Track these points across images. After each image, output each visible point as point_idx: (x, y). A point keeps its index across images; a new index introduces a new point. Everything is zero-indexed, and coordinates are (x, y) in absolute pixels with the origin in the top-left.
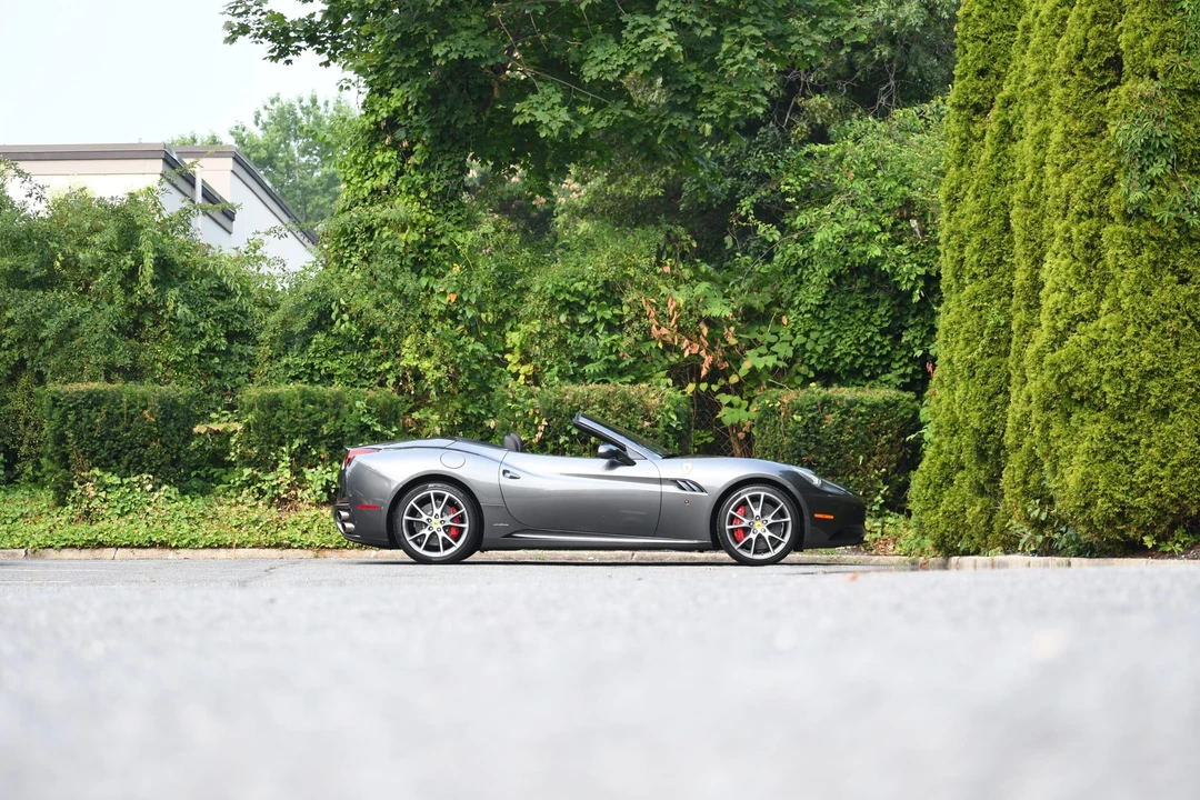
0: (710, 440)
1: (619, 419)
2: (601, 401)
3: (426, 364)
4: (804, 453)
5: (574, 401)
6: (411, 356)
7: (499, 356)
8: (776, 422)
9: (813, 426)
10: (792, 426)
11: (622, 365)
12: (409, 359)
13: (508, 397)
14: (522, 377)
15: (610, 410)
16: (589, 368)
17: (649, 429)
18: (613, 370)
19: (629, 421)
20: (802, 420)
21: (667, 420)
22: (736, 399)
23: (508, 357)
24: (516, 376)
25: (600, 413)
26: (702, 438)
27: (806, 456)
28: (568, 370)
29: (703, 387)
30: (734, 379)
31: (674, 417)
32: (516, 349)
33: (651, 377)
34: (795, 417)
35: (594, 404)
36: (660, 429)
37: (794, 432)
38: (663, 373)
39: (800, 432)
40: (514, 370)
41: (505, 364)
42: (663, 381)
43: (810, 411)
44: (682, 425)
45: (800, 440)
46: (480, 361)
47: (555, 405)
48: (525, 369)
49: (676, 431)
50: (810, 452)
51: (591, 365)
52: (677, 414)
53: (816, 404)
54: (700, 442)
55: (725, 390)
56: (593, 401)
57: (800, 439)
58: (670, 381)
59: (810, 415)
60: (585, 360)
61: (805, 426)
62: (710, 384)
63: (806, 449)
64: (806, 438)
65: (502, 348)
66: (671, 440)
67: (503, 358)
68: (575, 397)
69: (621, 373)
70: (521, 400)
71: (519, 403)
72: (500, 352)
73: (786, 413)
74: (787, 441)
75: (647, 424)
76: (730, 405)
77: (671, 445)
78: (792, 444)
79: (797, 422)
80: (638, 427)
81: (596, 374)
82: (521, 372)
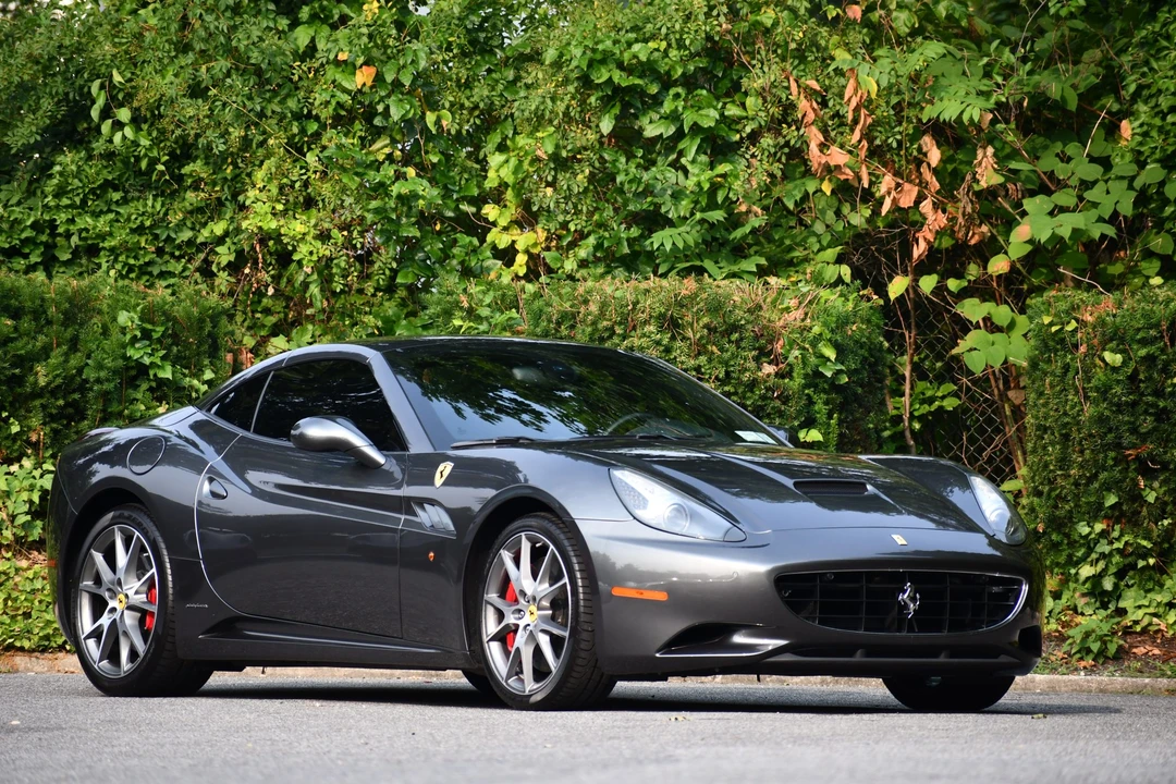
0: (950, 404)
1: (703, 359)
2: (661, 316)
3: (297, 226)
4: (1128, 439)
5: (602, 314)
6: (267, 208)
7: (471, 210)
8: (1066, 368)
9: (1149, 379)
10: (1100, 375)
11: (738, 233)
12: (261, 214)
13: (457, 304)
14: (521, 259)
15: (684, 339)
16: (663, 239)
17: (772, 380)
18: (720, 244)
19: (726, 363)
20: (1124, 363)
21: (813, 360)
22: (1002, 313)
23: (490, 211)
24: (507, 255)
25: (658, 343)
26: (930, 401)
27: (1134, 446)
28: (619, 242)
29: (928, 283)
30: (999, 265)
31: (831, 353)
32: (509, 194)
33: (806, 260)
34: (1108, 356)
35: (646, 322)
36: (797, 381)
37: (1104, 391)
38: (831, 253)
39: (1118, 389)
40: (503, 241)
41: (480, 228)
42: (831, 272)
43: (1144, 342)
44: (850, 373)
45: (1119, 411)
46: (424, 220)
47: (559, 324)
48: (524, 239)
49: (834, 386)
50: (1144, 438)
51: (668, 231)
52: (837, 347)
53: (1157, 326)
54: (926, 408)
55: (982, 290)
56: (643, 316)
57: (1119, 408)
58: (846, 271)
59: (1143, 352)
60: (654, 220)
61: (1133, 378)
62: (944, 277)
63: (1134, 430)
64: (1134, 404)
65: (475, 192)
66: (820, 407)
67: (478, 215)
68: (603, 306)
69: (739, 251)
70: (485, 312)
71: (479, 319)
72: (472, 201)
73: (1090, 347)
74: (1089, 410)
75: (769, 369)
76: (990, 325)
77: (821, 417)
78: (1100, 420)
79: (1115, 369)
80: (746, 377)
81: (677, 254)
82: (520, 246)
